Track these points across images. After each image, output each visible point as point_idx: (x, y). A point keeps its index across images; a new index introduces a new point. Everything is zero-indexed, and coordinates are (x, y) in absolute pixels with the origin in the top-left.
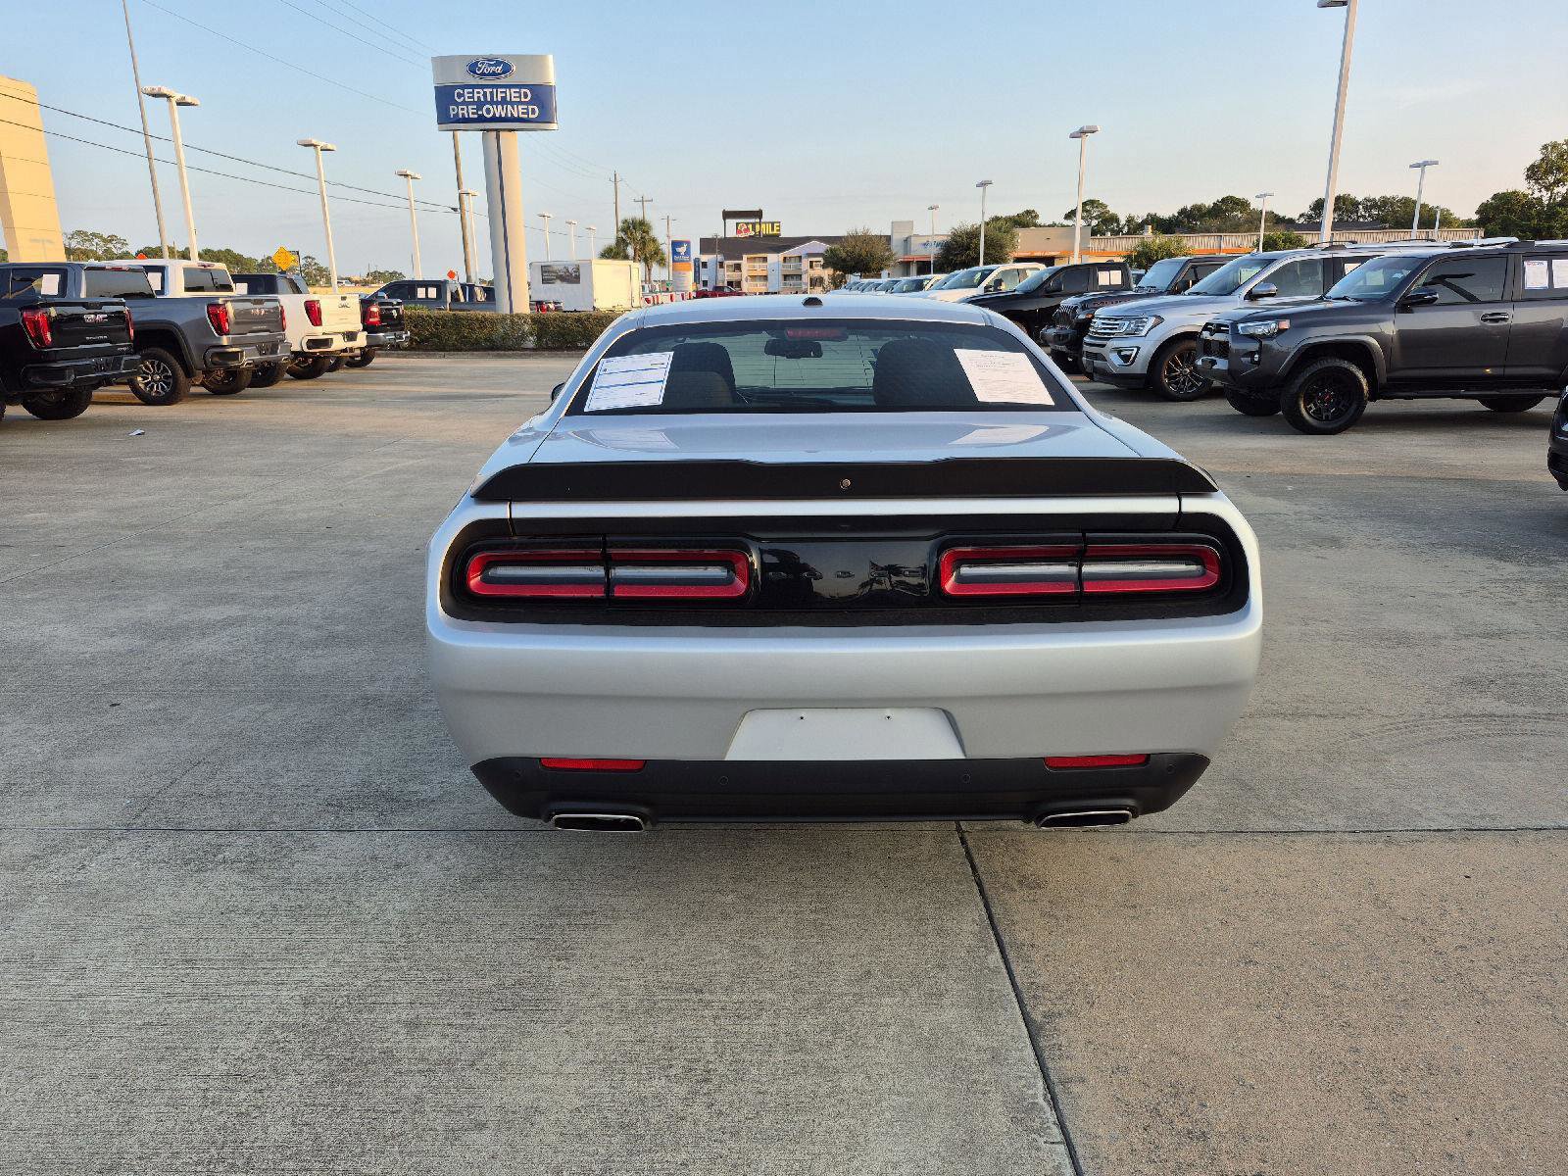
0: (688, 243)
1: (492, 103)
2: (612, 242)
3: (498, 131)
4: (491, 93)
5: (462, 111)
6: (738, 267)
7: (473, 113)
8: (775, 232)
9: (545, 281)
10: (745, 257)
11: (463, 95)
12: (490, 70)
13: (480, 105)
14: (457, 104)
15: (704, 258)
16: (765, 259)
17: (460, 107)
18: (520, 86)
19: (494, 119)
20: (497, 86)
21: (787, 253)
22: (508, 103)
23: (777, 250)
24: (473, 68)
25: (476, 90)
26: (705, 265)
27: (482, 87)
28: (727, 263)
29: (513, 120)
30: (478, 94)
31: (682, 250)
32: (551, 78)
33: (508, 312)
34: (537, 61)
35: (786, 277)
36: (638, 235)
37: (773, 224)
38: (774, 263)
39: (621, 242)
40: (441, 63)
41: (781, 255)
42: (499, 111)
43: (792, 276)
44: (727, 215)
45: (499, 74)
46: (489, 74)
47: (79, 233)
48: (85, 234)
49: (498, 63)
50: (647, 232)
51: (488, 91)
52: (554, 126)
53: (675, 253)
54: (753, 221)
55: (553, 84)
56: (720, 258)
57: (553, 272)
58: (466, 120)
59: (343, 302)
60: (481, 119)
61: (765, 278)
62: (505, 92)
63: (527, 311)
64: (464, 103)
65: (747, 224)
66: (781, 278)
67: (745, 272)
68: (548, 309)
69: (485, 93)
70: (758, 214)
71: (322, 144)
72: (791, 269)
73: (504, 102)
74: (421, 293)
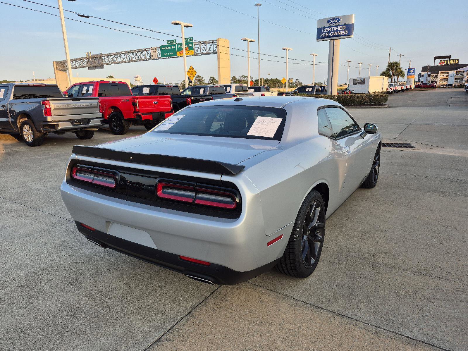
0: (414, 69)
1: (333, 31)
2: (385, 70)
3: (334, 40)
4: (334, 28)
5: (323, 35)
6: (436, 76)
7: (327, 35)
8: (456, 63)
9: (354, 84)
10: (440, 72)
11: (325, 30)
12: (334, 22)
13: (329, 32)
14: (323, 33)
15: (423, 73)
16: (448, 73)
17: (323, 34)
18: (342, 25)
19: (333, 36)
20: (335, 26)
21: (457, 70)
22: (338, 31)
23: (454, 69)
24: (328, 22)
25: (329, 28)
26: (423, 76)
27: (331, 27)
28: (431, 75)
29: (339, 36)
30: (329, 29)
31: (411, 71)
32: (353, 22)
33: (330, 95)
34: (349, 17)
35: (456, 79)
36: (395, 67)
37: (455, 60)
38: (452, 74)
39: (388, 70)
40: (320, 21)
41: (455, 71)
42: (335, 34)
43: (459, 79)
44: (436, 58)
45: (336, 22)
46: (333, 23)
47: (242, 76)
48: (244, 76)
49: (336, 19)
50: (398, 66)
51: (332, 28)
52: (352, 36)
53: (408, 72)
54: (447, 59)
55: (353, 23)
56: (429, 73)
57: (356, 81)
58: (324, 38)
59: (272, 94)
60: (329, 37)
61: (447, 79)
62: (338, 28)
63: (336, 94)
64: (325, 33)
65: (444, 61)
66: (454, 79)
67: (439, 78)
68: (347, 93)
69: (331, 29)
70: (449, 57)
71: (288, 49)
72: (459, 75)
73: (337, 30)
74: (307, 90)
